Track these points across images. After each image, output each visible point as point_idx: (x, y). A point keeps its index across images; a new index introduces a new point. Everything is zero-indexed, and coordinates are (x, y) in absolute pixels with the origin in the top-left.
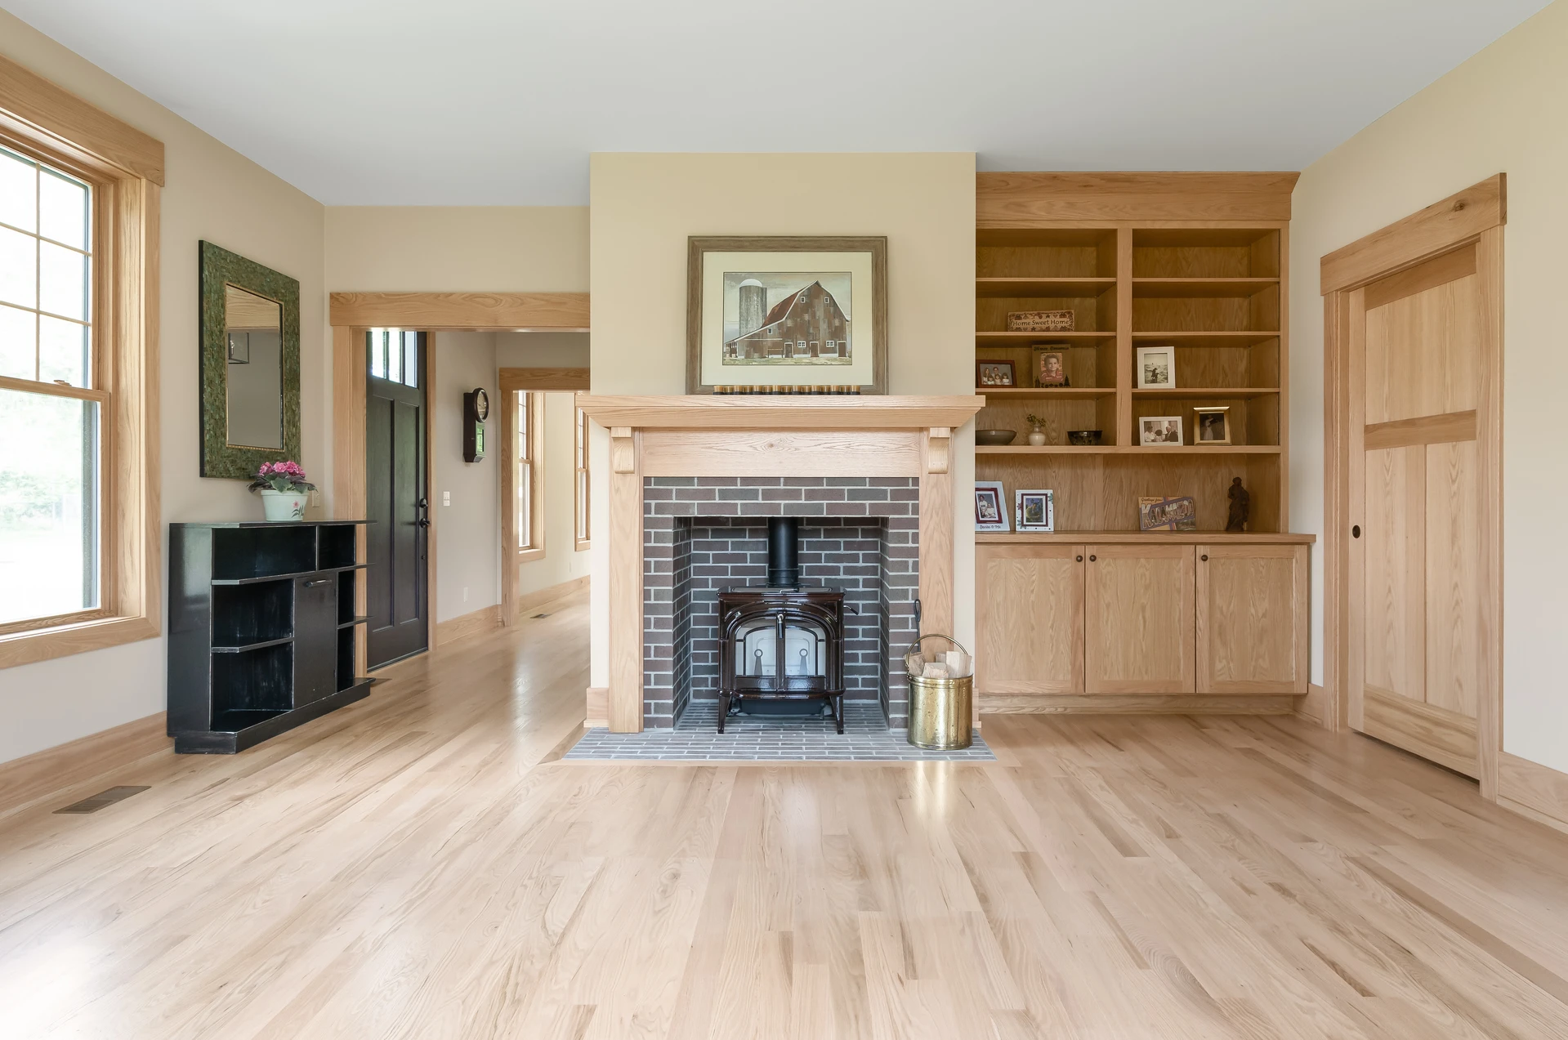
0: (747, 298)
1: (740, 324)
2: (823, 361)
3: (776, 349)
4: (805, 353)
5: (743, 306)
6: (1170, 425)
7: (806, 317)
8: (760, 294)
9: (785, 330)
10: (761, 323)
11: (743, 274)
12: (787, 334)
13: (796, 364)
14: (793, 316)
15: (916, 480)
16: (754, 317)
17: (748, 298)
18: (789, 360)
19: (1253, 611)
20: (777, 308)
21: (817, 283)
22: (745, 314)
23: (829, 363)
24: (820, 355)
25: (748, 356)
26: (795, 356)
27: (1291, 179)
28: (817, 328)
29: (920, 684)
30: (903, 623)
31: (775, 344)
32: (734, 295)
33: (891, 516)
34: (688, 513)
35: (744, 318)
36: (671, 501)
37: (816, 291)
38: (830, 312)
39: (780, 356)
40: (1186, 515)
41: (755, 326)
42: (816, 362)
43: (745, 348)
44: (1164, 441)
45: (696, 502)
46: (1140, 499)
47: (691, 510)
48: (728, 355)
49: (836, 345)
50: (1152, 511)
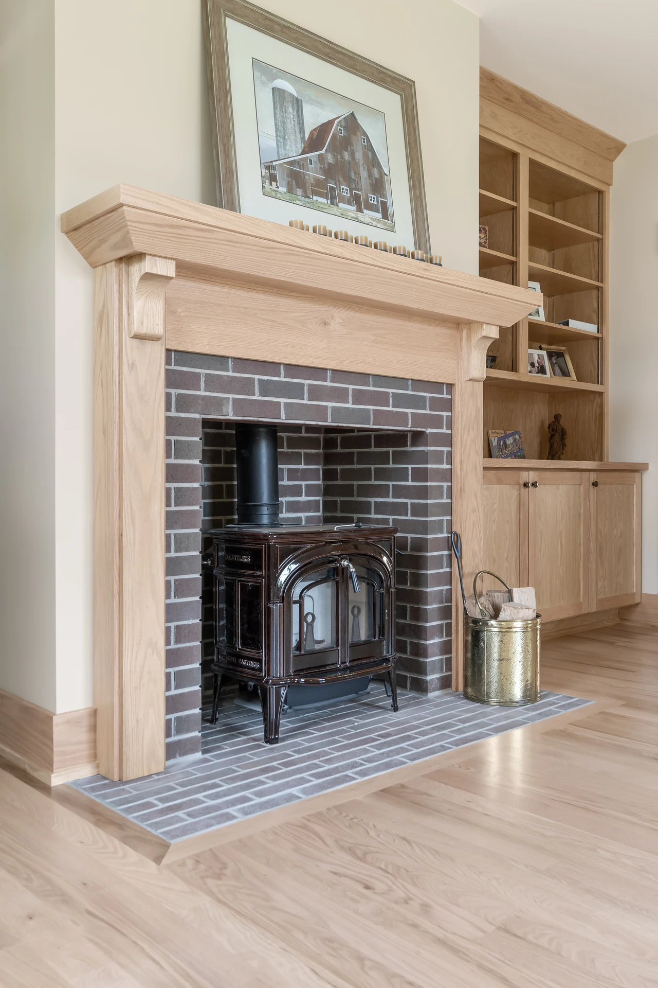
0: (281, 105)
1: (277, 141)
2: (369, 221)
3: (319, 189)
4: (350, 204)
5: (278, 116)
6: (539, 358)
7: (346, 156)
8: (295, 105)
9: (326, 166)
10: (300, 147)
11: (275, 71)
12: (329, 171)
13: (342, 216)
14: (333, 149)
15: (451, 386)
16: (292, 137)
17: (283, 108)
18: (335, 208)
19: (615, 531)
20: (316, 134)
21: (352, 114)
22: (281, 129)
23: (374, 224)
24: (365, 211)
25: (290, 191)
26: (341, 205)
27: (619, 147)
28: (357, 174)
29: (493, 629)
30: (438, 561)
31: (318, 183)
32: (266, 98)
33: (429, 431)
34: (220, 412)
35: (281, 134)
36: (198, 393)
37: (351, 123)
38: (368, 157)
39: (324, 201)
40: (519, 448)
41: (294, 150)
42: (362, 219)
43: (287, 179)
44: (537, 373)
45: (231, 396)
46: (490, 431)
47: (224, 409)
48: (267, 181)
49: (378, 202)
50: (499, 444)
